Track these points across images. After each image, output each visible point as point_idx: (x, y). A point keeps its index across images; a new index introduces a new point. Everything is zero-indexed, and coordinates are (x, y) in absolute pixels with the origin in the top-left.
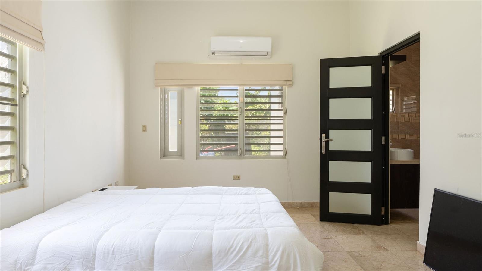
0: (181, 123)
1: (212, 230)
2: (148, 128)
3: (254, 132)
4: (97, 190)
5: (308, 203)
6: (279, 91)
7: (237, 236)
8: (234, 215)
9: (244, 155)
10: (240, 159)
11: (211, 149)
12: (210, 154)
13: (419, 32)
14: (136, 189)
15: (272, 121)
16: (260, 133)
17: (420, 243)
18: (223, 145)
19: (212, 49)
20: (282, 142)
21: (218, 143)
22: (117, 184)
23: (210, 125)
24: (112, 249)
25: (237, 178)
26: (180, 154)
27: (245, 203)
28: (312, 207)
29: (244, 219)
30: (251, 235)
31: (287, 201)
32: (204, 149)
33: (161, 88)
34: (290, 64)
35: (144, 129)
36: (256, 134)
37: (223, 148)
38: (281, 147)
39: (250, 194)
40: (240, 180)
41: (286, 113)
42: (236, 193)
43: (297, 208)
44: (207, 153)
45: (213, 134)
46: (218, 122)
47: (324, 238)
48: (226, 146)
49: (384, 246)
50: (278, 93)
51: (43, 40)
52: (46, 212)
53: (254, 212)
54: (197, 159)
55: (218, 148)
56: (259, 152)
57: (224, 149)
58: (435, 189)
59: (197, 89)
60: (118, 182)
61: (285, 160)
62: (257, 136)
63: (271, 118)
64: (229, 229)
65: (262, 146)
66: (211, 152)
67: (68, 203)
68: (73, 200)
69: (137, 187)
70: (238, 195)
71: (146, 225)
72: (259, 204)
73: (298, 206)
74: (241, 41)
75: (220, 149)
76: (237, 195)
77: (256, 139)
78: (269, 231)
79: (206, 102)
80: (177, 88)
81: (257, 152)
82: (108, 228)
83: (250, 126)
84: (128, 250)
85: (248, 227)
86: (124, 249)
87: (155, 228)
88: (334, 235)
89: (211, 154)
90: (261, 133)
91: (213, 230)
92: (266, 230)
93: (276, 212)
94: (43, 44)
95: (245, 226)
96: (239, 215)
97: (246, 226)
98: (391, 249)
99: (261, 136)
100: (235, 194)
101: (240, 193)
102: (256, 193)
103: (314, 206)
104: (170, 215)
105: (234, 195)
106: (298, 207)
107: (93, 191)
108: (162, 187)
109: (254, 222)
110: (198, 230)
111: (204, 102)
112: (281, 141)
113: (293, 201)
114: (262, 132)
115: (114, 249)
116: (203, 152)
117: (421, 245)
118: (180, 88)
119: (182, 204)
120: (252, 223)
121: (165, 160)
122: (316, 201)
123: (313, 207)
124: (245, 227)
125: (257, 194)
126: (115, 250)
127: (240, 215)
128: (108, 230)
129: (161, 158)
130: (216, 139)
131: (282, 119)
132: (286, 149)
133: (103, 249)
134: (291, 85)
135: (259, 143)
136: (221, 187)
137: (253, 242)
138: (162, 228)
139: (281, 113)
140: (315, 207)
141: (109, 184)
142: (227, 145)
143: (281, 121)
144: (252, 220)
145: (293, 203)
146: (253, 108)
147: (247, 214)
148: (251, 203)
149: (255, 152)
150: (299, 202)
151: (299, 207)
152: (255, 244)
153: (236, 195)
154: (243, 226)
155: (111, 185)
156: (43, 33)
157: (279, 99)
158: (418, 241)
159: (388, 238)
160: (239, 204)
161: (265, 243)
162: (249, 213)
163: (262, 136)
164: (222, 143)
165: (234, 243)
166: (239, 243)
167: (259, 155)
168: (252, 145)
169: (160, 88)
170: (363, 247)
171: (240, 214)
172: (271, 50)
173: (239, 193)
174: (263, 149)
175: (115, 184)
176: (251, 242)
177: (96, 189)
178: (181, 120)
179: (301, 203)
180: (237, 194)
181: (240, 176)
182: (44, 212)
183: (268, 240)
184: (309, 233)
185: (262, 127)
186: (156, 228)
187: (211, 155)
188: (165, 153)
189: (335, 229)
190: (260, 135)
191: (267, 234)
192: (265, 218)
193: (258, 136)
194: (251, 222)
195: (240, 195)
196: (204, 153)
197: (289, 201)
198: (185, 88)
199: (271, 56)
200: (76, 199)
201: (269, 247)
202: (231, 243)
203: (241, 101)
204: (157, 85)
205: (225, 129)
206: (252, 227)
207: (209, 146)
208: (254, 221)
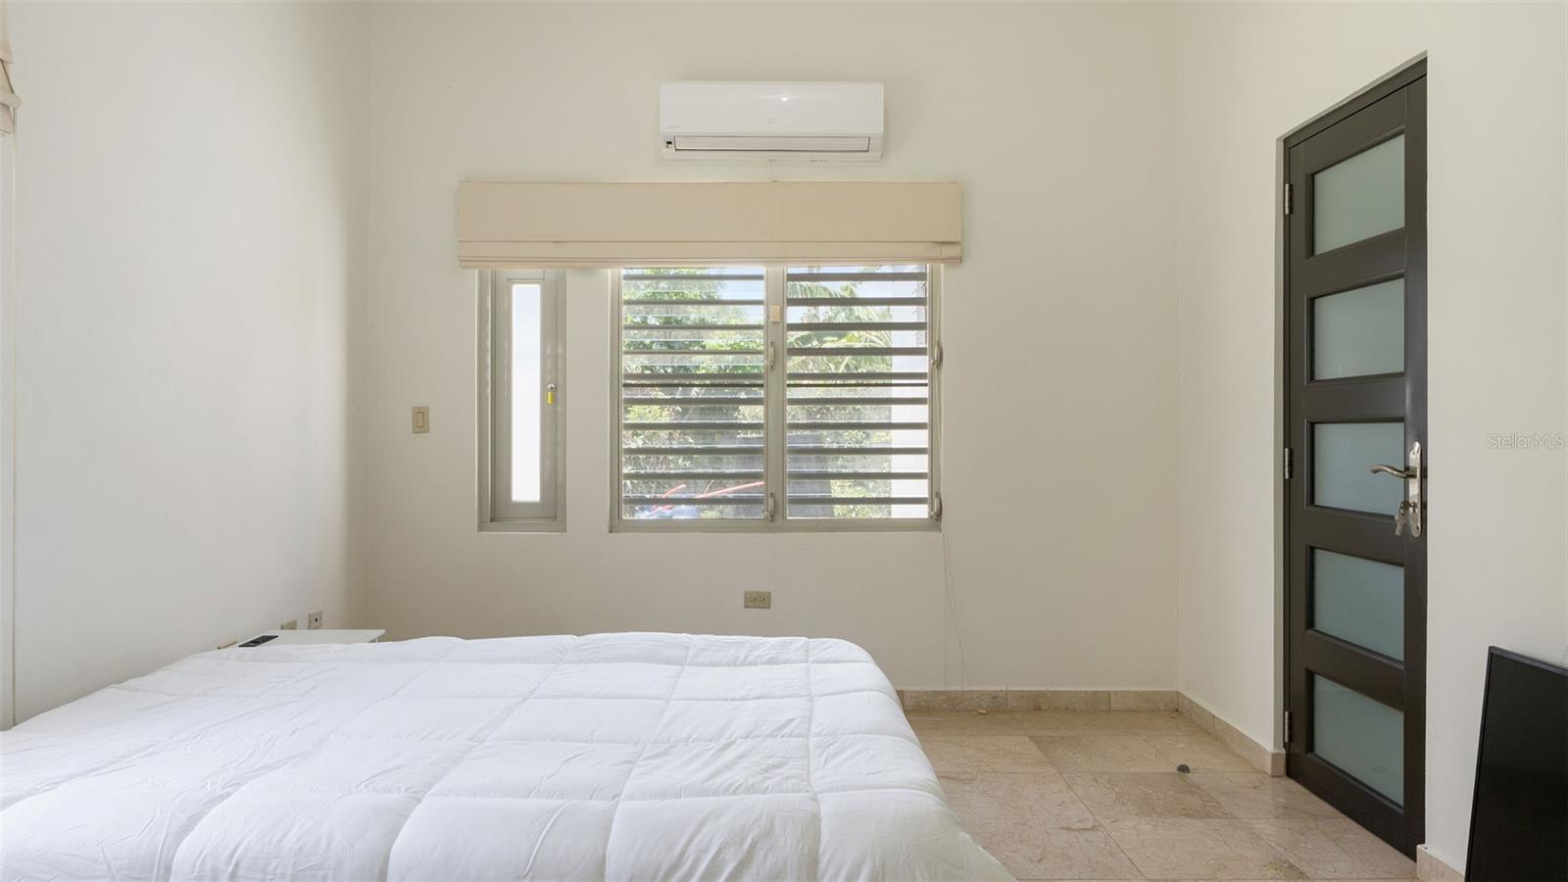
0: (555, 398)
1: (616, 796)
2: (433, 418)
3: (841, 431)
4: (235, 643)
5: (1021, 695)
6: (920, 282)
7: (702, 824)
8: (711, 741)
9: (784, 517)
10: (768, 530)
11: (684, 496)
12: (679, 513)
13: (1426, 52)
14: (381, 639)
15: (896, 393)
16: (865, 439)
17: (1430, 853)
18: (732, 481)
19: (667, 129)
20: (926, 471)
21: (710, 471)
22: (315, 622)
23: (678, 408)
24: (231, 868)
25: (758, 600)
26: (552, 510)
27: (760, 698)
28: (1035, 710)
29: (742, 756)
30: (755, 822)
31: (943, 689)
32: (658, 496)
33: (480, 275)
34: (955, 183)
35: (421, 420)
36: (849, 438)
37: (730, 490)
38: (921, 489)
39: (786, 662)
40: (769, 607)
41: (938, 363)
42: (737, 658)
43: (981, 714)
44: (671, 509)
45: (691, 442)
46: (714, 394)
47: (1069, 829)
48: (739, 484)
49: (1292, 862)
50: (915, 287)
51: (12, 91)
52: (19, 726)
53: (787, 730)
54: (611, 532)
55: (711, 490)
56: (859, 506)
57: (731, 496)
58: (1490, 648)
59: (612, 275)
60: (320, 613)
61: (934, 535)
62: (853, 446)
63: (894, 382)
64: (678, 795)
65: (871, 484)
66: (683, 507)
67: (112, 692)
68: (131, 683)
69: (382, 632)
70: (743, 664)
71: (369, 779)
72: (811, 700)
73: (985, 705)
74: (784, 99)
75: (718, 493)
76: (739, 665)
77: (849, 457)
78: (826, 808)
79: (669, 324)
80: (541, 270)
81: (851, 507)
82: (230, 790)
83: (828, 409)
84: (289, 872)
85: (750, 790)
86: (275, 869)
87: (403, 789)
88: (1106, 818)
89: (684, 513)
90: (868, 436)
91: (616, 800)
92: (815, 799)
93: (869, 733)
94: (11, 108)
95: (739, 783)
96: (728, 741)
97: (741, 785)
98: (1320, 872)
99: (868, 446)
100: (733, 663)
101: (750, 658)
102: (811, 659)
103: (1044, 707)
104: (470, 739)
105: (728, 665)
106: (984, 712)
107: (219, 648)
108: (467, 635)
109: (777, 771)
110: (563, 799)
111: (658, 324)
112: (921, 464)
113: (967, 688)
114: (870, 431)
115: (237, 866)
116: (654, 506)
117: (1431, 856)
118: (551, 273)
119: (526, 699)
120: (767, 775)
121: (494, 536)
122: (1050, 689)
123: (1040, 709)
124: (737, 788)
125: (813, 662)
126: (241, 872)
127: (731, 744)
128: (228, 795)
129: (481, 528)
130: (706, 458)
131: (926, 385)
132: (938, 495)
133: (197, 869)
134: (958, 260)
135: (860, 474)
136: (684, 637)
137: (759, 845)
138: (429, 789)
139: (921, 364)
140: (1045, 711)
141: (285, 622)
142: (741, 481)
143: (923, 392)
144: (771, 762)
145: (964, 693)
146: (843, 343)
147: (758, 736)
148: (781, 697)
149: (845, 507)
150: (990, 693)
151: (986, 709)
152: (766, 855)
153: (735, 665)
154: (736, 782)
155: (292, 626)
156: (11, 69)
157: (918, 312)
158: (1423, 841)
159: (1310, 829)
160: (739, 700)
161: (806, 852)
162: (767, 736)
163: (874, 446)
164: (728, 471)
165: (689, 851)
166: (705, 851)
167: (860, 516)
168: (832, 481)
169: (476, 272)
170: (1212, 862)
171: (733, 739)
172: (882, 130)
173: (746, 657)
174: (874, 496)
175: (310, 622)
176: (753, 846)
177: (232, 641)
178: (554, 390)
179: (994, 696)
180: (739, 662)
181: (770, 594)
182: (15, 725)
183: (817, 840)
184: (1015, 808)
185: (871, 415)
186: (407, 790)
187: (683, 517)
188: (496, 509)
189: (1114, 794)
190: (866, 444)
191: (815, 819)
192: (821, 755)
193: (858, 446)
194: (766, 771)
195: (750, 664)
196: (660, 508)
197: (953, 688)
198: (568, 271)
199: (885, 149)
200: (145, 678)
201: (822, 866)
202: (676, 853)
203: (771, 320)
204: (466, 262)
205: (739, 422)
206: (767, 788)
207: (678, 485)
208: (779, 766)
